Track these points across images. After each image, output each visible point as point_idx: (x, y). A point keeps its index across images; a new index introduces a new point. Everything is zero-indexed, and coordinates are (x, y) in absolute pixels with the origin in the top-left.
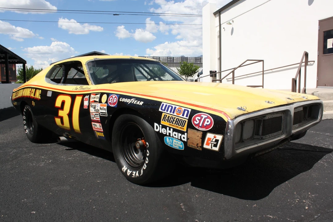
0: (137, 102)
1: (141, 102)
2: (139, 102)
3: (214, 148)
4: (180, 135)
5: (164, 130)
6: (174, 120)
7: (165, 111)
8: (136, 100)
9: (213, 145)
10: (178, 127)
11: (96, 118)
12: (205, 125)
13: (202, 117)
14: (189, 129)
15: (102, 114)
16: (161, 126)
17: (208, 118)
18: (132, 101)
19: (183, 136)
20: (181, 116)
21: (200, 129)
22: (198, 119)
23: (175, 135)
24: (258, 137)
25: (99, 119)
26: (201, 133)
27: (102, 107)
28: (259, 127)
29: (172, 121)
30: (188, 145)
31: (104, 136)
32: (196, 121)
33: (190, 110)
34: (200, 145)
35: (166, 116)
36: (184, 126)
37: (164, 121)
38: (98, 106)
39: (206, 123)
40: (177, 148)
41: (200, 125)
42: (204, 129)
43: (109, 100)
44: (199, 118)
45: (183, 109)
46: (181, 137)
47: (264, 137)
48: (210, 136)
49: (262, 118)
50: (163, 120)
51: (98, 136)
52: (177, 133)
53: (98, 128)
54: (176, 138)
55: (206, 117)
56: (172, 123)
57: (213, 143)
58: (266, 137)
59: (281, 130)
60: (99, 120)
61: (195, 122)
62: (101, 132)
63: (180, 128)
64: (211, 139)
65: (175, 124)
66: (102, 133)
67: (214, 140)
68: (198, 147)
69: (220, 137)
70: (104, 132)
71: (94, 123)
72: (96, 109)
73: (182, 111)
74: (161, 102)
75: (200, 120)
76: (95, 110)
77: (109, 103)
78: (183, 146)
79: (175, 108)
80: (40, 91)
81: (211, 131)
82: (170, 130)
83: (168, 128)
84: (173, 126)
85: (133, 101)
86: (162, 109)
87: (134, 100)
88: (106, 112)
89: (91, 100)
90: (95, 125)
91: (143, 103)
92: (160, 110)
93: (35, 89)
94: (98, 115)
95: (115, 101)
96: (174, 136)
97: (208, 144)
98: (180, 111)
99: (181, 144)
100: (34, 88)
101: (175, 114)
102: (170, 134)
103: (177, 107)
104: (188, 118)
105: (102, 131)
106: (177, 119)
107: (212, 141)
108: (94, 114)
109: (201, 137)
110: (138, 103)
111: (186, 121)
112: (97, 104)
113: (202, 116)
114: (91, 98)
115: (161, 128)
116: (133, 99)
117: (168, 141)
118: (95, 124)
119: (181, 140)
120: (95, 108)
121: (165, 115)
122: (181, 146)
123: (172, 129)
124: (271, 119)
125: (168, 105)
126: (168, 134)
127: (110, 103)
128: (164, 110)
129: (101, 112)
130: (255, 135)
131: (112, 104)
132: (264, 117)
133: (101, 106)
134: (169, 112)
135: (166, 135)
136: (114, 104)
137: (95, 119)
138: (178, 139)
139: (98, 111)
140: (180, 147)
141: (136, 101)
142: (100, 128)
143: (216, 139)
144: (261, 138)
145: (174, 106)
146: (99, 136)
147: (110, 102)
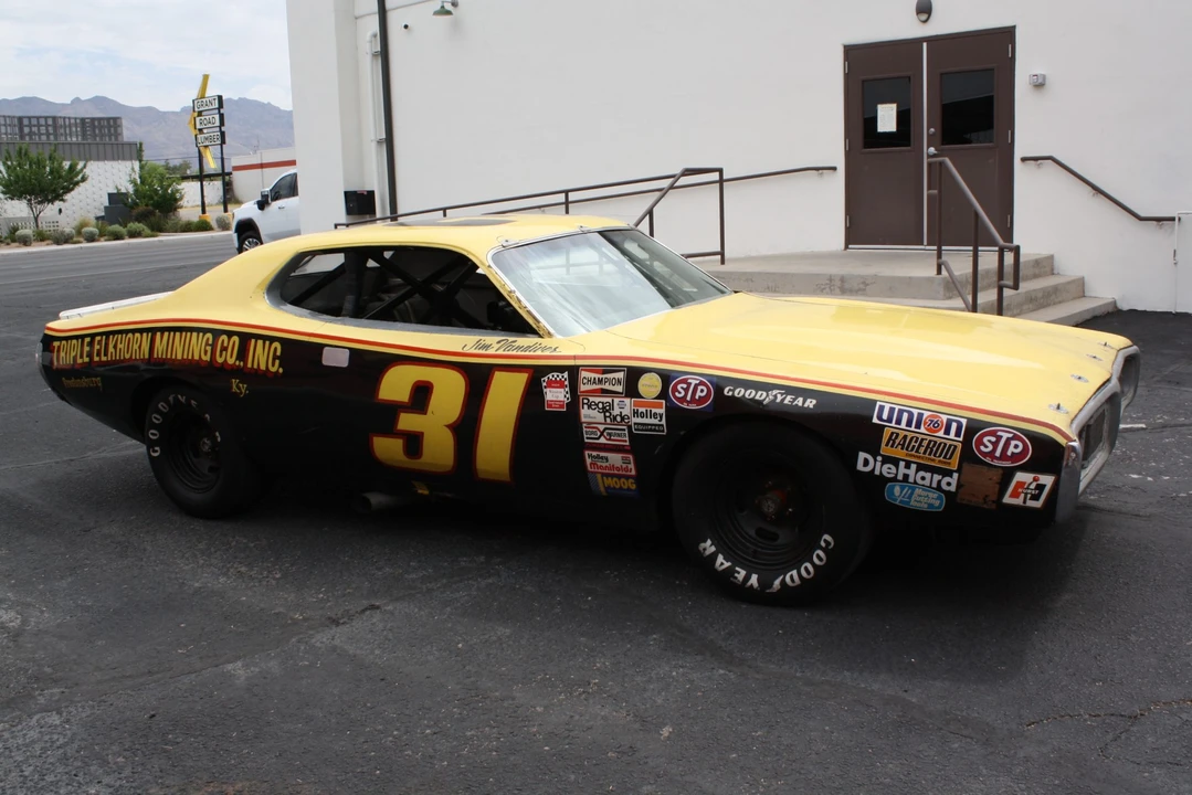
0: (794, 400)
1: (808, 400)
2: (801, 399)
3: (1031, 504)
4: (937, 477)
5: (889, 468)
6: (920, 445)
7: (891, 422)
8: (787, 394)
9: (1029, 496)
10: (933, 460)
11: (608, 440)
12: (1009, 453)
14: (965, 465)
15: (641, 427)
16: (879, 458)
17: (1015, 438)
18: (775, 397)
19: (947, 479)
20: (941, 434)
21: (996, 463)
22: (989, 441)
23: (923, 478)
25: (622, 441)
27: (642, 410)
29: (914, 446)
32: (986, 447)
33: (964, 422)
35: (898, 435)
36: (950, 458)
37: (892, 446)
38: (624, 406)
39: (1012, 449)
40: (922, 506)
41: (998, 454)
42: (1008, 464)
43: (675, 390)
44: (993, 439)
45: (945, 418)
46: (939, 482)
48: (1022, 477)
50: (887, 445)
52: (928, 475)
53: (610, 467)
54: (923, 485)
55: (1011, 435)
56: (917, 451)
57: (1029, 491)
60: (625, 443)
61: (982, 448)
62: (626, 477)
63: (940, 461)
64: (1024, 483)
65: (924, 453)
66: (631, 481)
67: (1033, 486)
68: (985, 502)
69: (1047, 480)
70: (639, 478)
71: (595, 453)
72: (615, 412)
73: (942, 421)
74: (875, 402)
75: (995, 444)
77: (676, 398)
78: (941, 504)
79: (920, 415)
81: (1025, 468)
82: (908, 466)
83: (902, 464)
84: (918, 457)
85: (779, 397)
86: (880, 418)
87: (782, 394)
88: (663, 422)
89: (584, 387)
91: (814, 402)
92: (875, 420)
94: (623, 430)
95: (701, 394)
96: (919, 481)
97: (1015, 495)
98: (936, 422)
99: (939, 498)
101: (923, 430)
102: (906, 477)
103: (926, 414)
104: (961, 439)
105: (632, 473)
106: (930, 441)
107: (1027, 488)
108: (602, 427)
110: (799, 403)
111: (955, 447)
112: (617, 400)
113: (999, 433)
114: (582, 380)
115: (879, 464)
116: (775, 392)
117: (897, 494)
118: (603, 454)
119: (939, 488)
120: (605, 411)
121: (892, 433)
122: (937, 503)
123: (914, 467)
125: (897, 408)
126: (900, 478)
127: (682, 400)
128: (889, 421)
129: (636, 424)
131: (689, 402)
133: (638, 405)
134: (903, 426)
135: (893, 480)
136: (696, 401)
137: (603, 441)
138: (930, 487)
139: (623, 418)
140: (930, 505)
141: (789, 398)
142: (624, 465)
143: (1039, 482)
145: (915, 412)
147: (679, 395)
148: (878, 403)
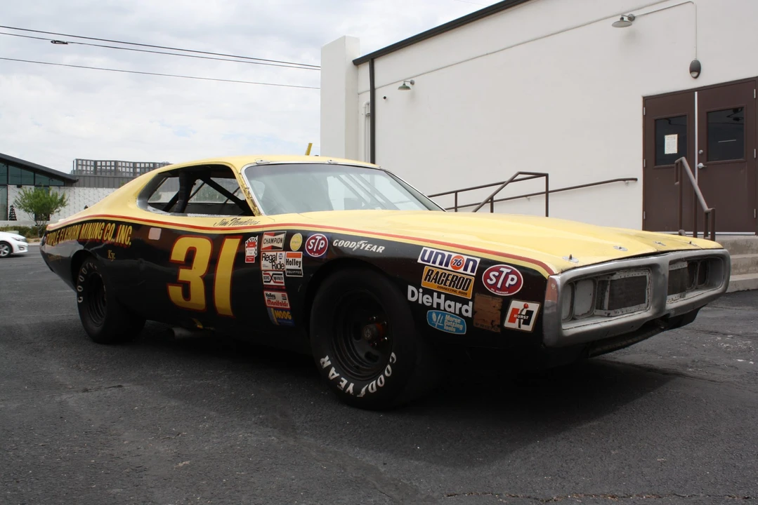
0: (371, 247)
1: (380, 247)
2: (376, 247)
3: (524, 327)
4: (459, 305)
5: (428, 298)
6: (447, 279)
8: (368, 243)
9: (522, 320)
10: (455, 291)
11: (275, 282)
12: (507, 285)
13: (503, 272)
14: (476, 295)
15: (290, 272)
16: (421, 290)
17: (513, 272)
18: (361, 245)
19: (465, 307)
20: (461, 270)
21: (498, 293)
22: (494, 275)
23: (450, 306)
24: (602, 312)
25: (282, 283)
26: (501, 300)
27: (291, 259)
28: (603, 295)
29: (443, 280)
30: (475, 325)
31: (290, 318)
32: (491, 280)
33: (478, 260)
34: (498, 322)
35: (433, 271)
36: (467, 289)
37: (429, 281)
38: (282, 257)
39: (509, 282)
40: (452, 330)
41: (499, 286)
42: (506, 294)
43: (309, 244)
44: (497, 274)
45: (465, 258)
46: (460, 309)
47: (612, 313)
48: (516, 304)
49: (608, 278)
50: (425, 280)
51: (276, 320)
52: (452, 304)
53: (278, 303)
54: (450, 312)
55: (509, 271)
56: (445, 284)
57: (522, 317)
58: (616, 313)
59: (644, 303)
60: (283, 285)
61: (489, 281)
62: (286, 310)
63: (460, 292)
64: (518, 310)
65: (450, 286)
66: (288, 313)
67: (524, 313)
68: (493, 327)
69: (534, 307)
70: (292, 310)
71: (269, 293)
72: (278, 262)
73: (463, 261)
74: (422, 247)
75: (498, 278)
76: (273, 265)
77: (309, 250)
78: (464, 328)
79: (450, 256)
80: (130, 227)
81: (518, 297)
82: (439, 297)
83: (435, 294)
84: (446, 289)
85: (363, 246)
86: (423, 260)
87: (365, 243)
88: (301, 268)
89: (264, 246)
90: (274, 296)
91: (383, 248)
92: (419, 261)
93: (114, 225)
94: (281, 274)
95: (321, 246)
96: (447, 309)
97: (512, 320)
98: (459, 262)
99: (462, 323)
100: (112, 222)
101: (450, 268)
102: (438, 304)
103: (454, 255)
104: (474, 274)
105: (289, 307)
106: (454, 276)
107: (520, 314)
108: (271, 273)
109: (500, 308)
110: (374, 249)
111: (470, 280)
112: (279, 253)
113: (502, 269)
114: (264, 241)
115: (421, 295)
116: (361, 242)
117: (435, 319)
118: (273, 293)
119: (460, 315)
120: (273, 261)
121: (429, 270)
122: (461, 327)
123: (443, 296)
124: (625, 279)
125: (435, 251)
126: (435, 306)
127: (311, 251)
128: (428, 261)
129: (287, 270)
130: (597, 309)
131: (315, 252)
132: (612, 275)
133: (289, 256)
134: (437, 265)
135: (431, 307)
136: (318, 252)
137: (272, 283)
138: (455, 313)
139: (281, 266)
140: (457, 329)
141: (368, 246)
142: (284, 301)
143: (528, 309)
144: (606, 315)
145: (447, 254)
146: (278, 319)
147: (310, 248)
148: (424, 248)
